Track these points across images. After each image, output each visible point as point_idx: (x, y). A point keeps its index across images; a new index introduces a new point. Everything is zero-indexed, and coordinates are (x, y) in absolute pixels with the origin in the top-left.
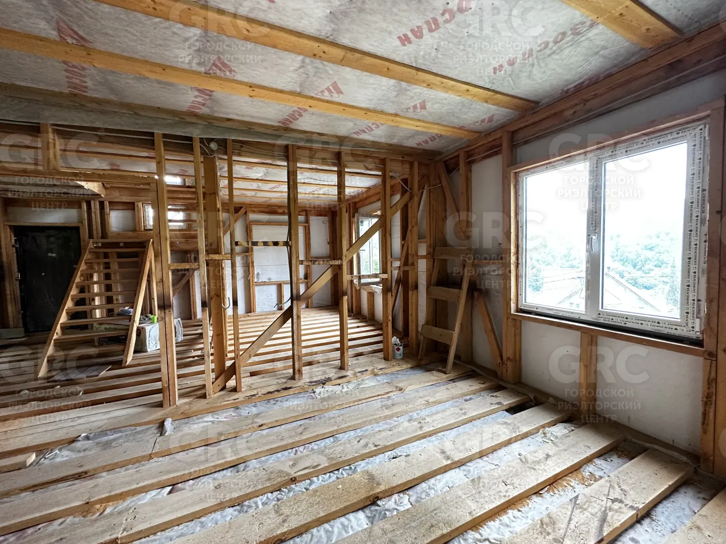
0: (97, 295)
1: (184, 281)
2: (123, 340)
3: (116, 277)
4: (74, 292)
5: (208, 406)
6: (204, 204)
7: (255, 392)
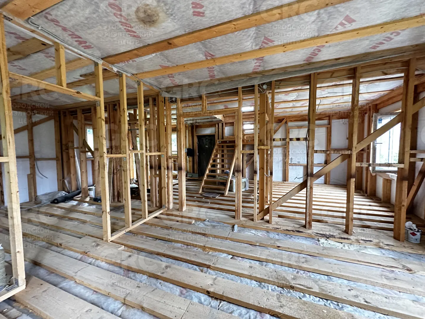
0: (219, 163)
1: (252, 160)
2: (224, 184)
3: (226, 156)
4: (211, 161)
5: (254, 225)
6: (258, 120)
7: (279, 227)
